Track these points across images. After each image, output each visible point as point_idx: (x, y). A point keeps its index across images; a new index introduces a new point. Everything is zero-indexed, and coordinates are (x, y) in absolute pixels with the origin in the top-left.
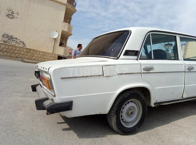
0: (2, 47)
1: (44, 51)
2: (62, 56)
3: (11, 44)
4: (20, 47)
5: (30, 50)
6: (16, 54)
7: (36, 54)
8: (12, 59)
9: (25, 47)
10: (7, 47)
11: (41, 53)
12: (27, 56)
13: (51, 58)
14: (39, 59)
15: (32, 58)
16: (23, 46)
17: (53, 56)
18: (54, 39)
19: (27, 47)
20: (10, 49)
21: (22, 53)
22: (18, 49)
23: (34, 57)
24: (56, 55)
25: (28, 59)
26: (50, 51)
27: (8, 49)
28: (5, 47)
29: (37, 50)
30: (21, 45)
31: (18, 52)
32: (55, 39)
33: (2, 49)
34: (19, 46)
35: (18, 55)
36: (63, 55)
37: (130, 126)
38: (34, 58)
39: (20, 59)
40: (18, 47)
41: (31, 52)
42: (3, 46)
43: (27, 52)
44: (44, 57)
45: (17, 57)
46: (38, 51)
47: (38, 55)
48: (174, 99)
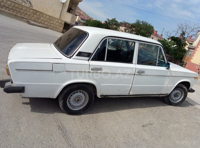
0: (8, 4)
1: (50, 15)
2: (69, 24)
3: (18, 2)
4: (27, 7)
5: (37, 11)
6: (22, 14)
7: (43, 17)
8: (17, 19)
9: (31, 8)
10: (13, 4)
11: (47, 17)
12: (33, 18)
13: (57, 23)
14: (44, 23)
15: (38, 21)
16: (30, 6)
17: (60, 21)
18: (62, 3)
19: (34, 8)
20: (16, 7)
21: (28, 13)
22: (24, 8)
23: (40, 19)
24: (62, 21)
25: (34, 21)
26: (57, 16)
27: (14, 6)
28: (11, 4)
29: (44, 12)
30: (28, 5)
31: (24, 12)
32: (64, 3)
33: (8, 6)
34: (26, 5)
35: (24, 15)
36: (69, 22)
37: (76, 109)
38: (40, 21)
39: (26, 20)
40: (24, 6)
41: (38, 13)
42: (9, 2)
43: (33, 13)
44: (50, 22)
45: (22, 17)
46: (45, 14)
47: (45, 19)
48: (120, 95)
